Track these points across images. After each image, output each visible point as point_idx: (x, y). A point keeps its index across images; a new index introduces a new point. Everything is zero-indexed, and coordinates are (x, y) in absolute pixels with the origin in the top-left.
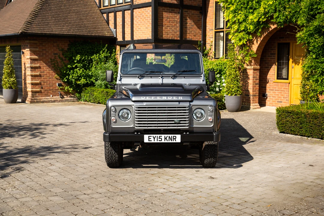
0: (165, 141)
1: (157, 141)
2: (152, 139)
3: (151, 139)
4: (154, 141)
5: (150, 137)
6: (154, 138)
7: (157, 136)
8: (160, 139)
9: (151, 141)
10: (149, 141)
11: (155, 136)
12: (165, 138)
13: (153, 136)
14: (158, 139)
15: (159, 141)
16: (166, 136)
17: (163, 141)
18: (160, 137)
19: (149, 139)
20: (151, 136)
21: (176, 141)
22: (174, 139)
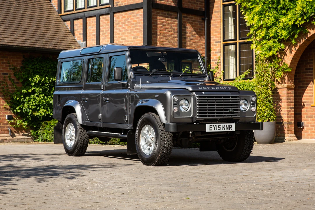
0: (223, 130)
1: (217, 130)
2: (213, 128)
3: (211, 128)
4: (214, 130)
5: (211, 127)
6: (214, 127)
7: (217, 125)
8: (219, 128)
9: (212, 130)
10: (210, 130)
11: (215, 125)
12: (223, 127)
13: (213, 125)
14: (218, 128)
15: (218, 130)
16: (224, 124)
17: (221, 130)
18: (219, 126)
19: (210, 128)
20: (212, 125)
21: (231, 130)
22: (230, 127)
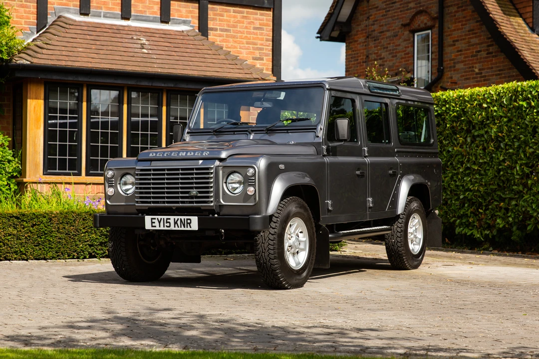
0: (175, 227)
1: (164, 227)
2: (157, 224)
3: (154, 223)
4: (160, 227)
5: (153, 221)
6: (160, 222)
7: (164, 219)
9: (155, 226)
10: (152, 226)
11: (161, 219)
12: (176, 223)
13: (158, 219)
14: (166, 224)
15: (167, 226)
16: (176, 217)
17: (172, 228)
18: (168, 221)
19: (152, 223)
20: (155, 219)
21: (191, 227)
22: (187, 223)
